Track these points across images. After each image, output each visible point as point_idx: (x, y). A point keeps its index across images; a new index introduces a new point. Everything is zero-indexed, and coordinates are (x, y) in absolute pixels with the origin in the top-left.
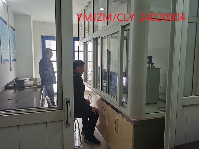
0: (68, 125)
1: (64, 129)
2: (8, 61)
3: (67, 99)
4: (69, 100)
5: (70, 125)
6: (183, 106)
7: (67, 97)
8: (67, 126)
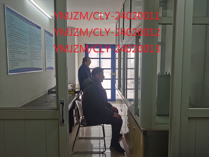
0: (63, 124)
1: (60, 127)
2: (53, 68)
3: (61, 101)
4: (63, 102)
5: (64, 124)
6: (189, 118)
7: (61, 99)
8: (61, 124)
